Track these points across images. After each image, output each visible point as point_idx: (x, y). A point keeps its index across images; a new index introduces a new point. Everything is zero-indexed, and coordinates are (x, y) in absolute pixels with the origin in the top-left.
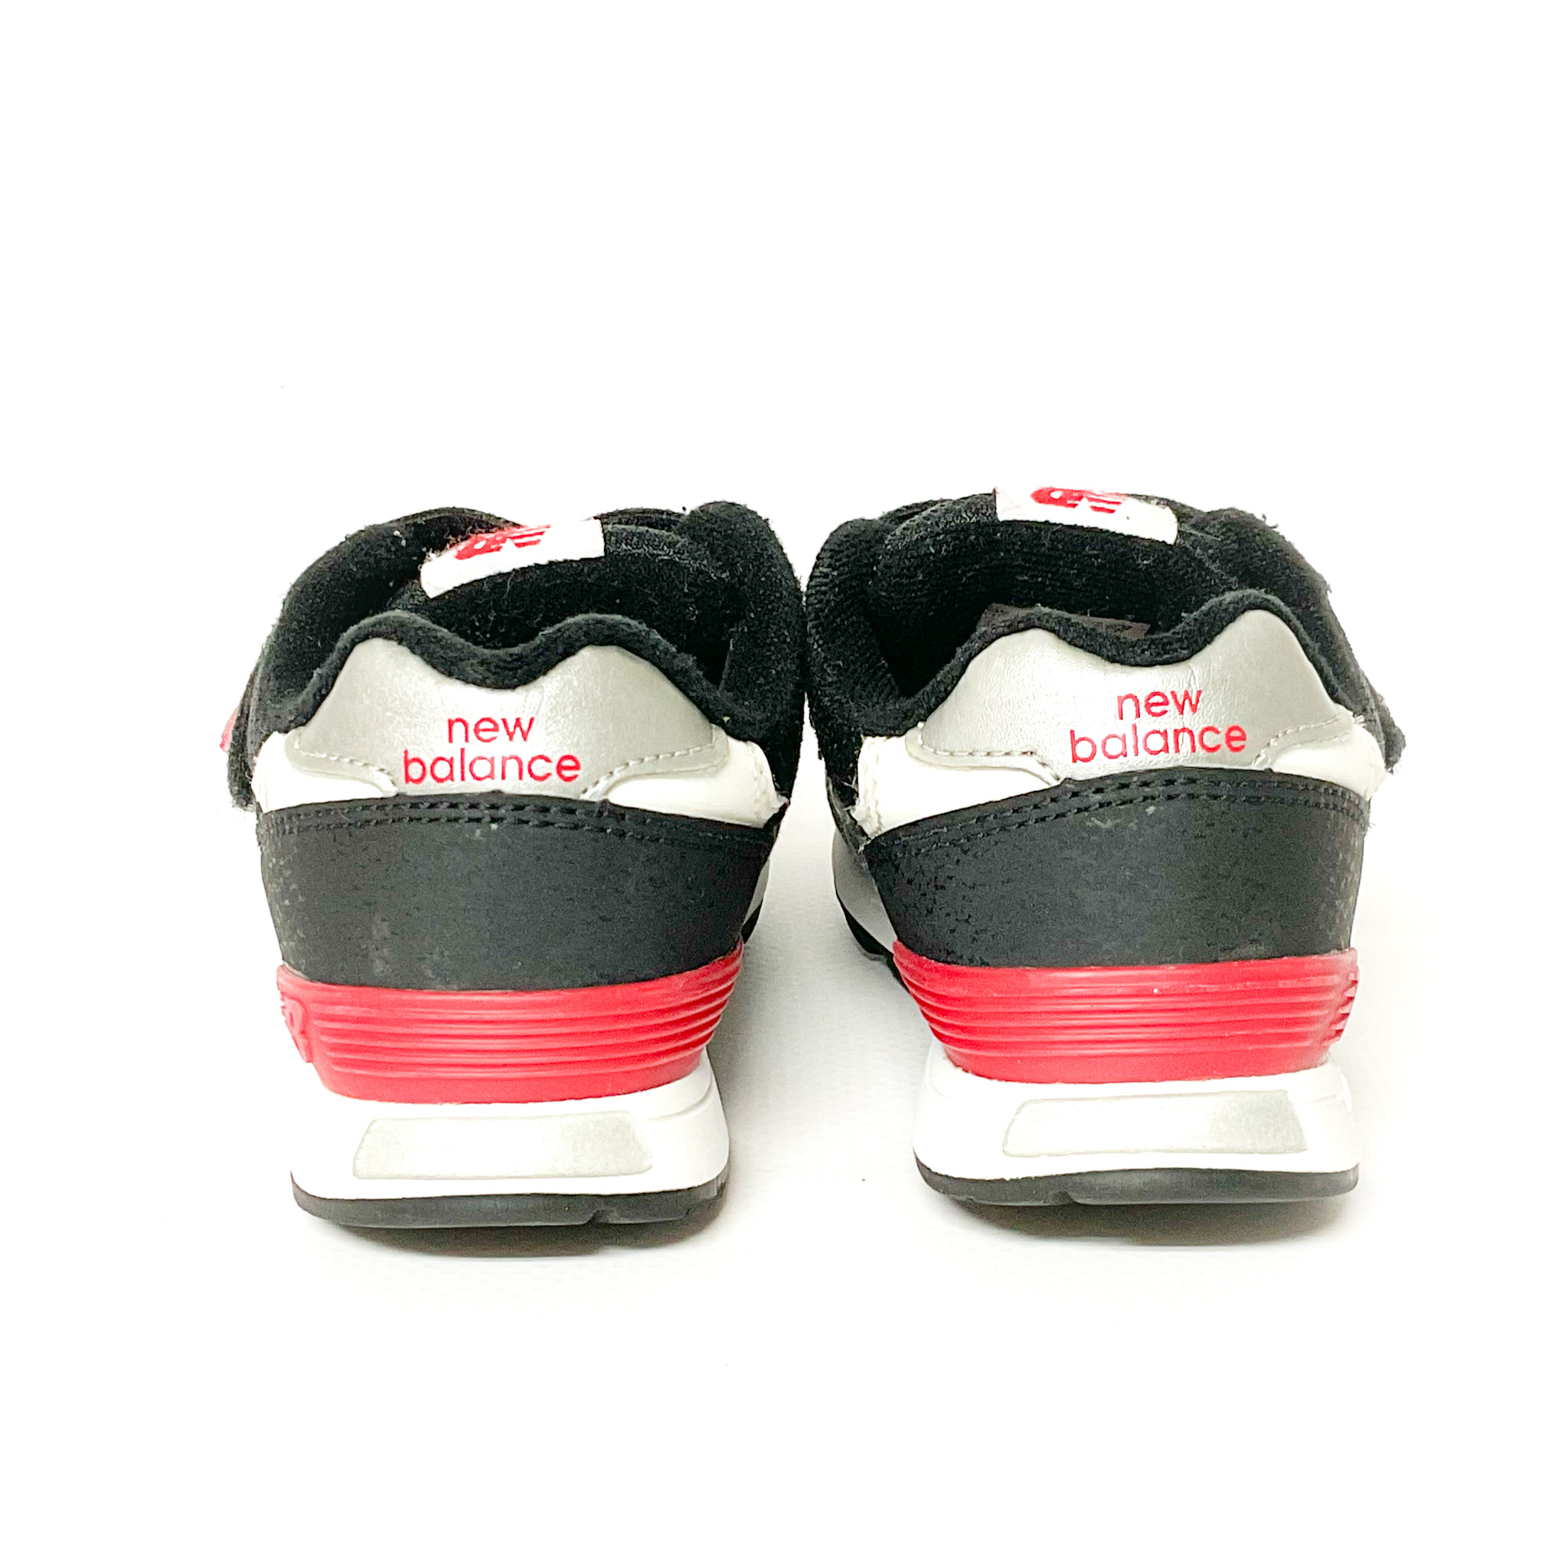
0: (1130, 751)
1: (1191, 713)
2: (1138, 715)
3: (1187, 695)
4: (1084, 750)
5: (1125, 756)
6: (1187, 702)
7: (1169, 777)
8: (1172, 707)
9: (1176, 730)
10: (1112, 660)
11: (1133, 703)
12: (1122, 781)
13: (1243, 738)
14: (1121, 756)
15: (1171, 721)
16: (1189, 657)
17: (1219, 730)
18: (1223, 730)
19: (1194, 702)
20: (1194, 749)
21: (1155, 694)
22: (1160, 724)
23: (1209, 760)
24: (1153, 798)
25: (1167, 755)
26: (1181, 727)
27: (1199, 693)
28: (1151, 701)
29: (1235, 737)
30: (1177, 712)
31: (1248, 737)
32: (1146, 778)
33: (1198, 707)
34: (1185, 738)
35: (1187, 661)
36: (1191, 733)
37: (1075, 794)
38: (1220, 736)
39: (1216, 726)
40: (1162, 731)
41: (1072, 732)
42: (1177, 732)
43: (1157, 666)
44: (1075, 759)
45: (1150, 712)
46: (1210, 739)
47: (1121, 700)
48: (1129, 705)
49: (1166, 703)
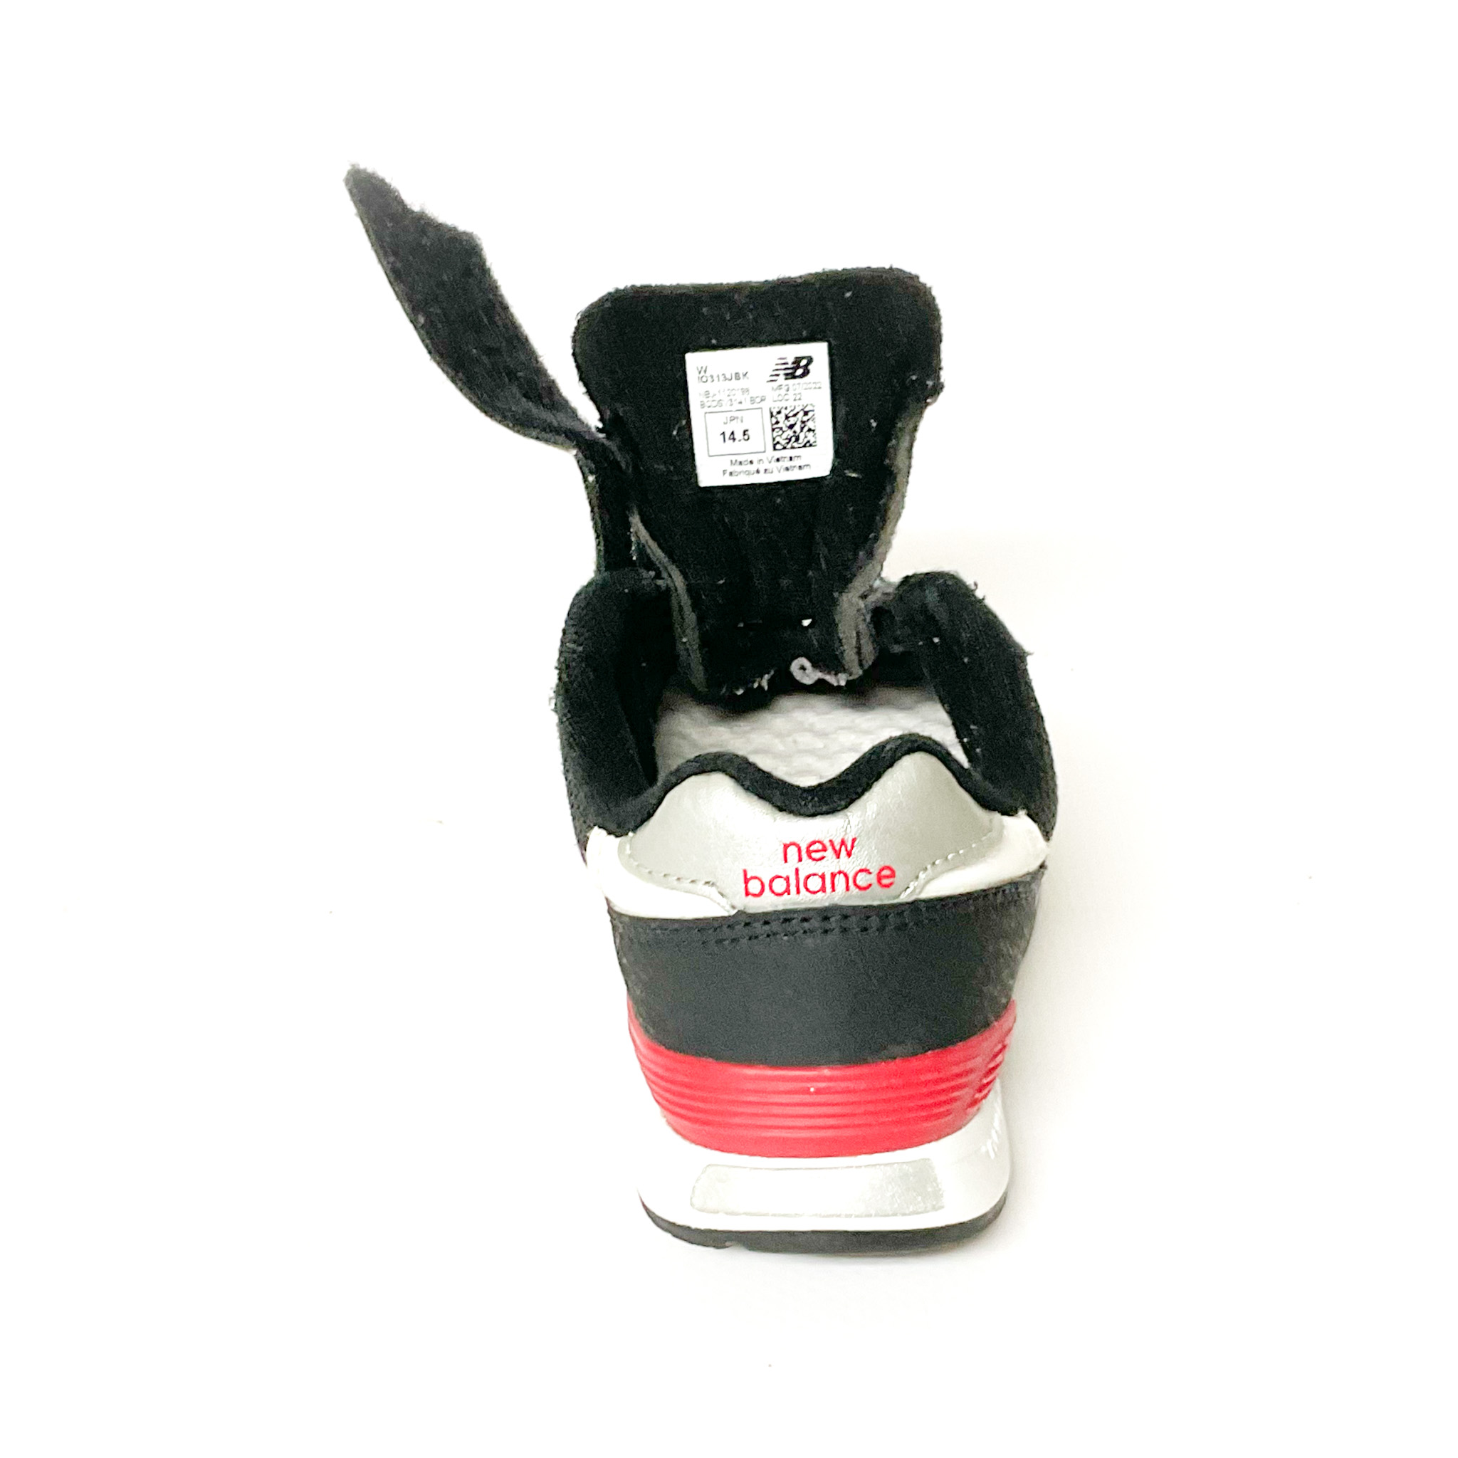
0: (793, 889)
1: (847, 857)
2: (800, 860)
3: (843, 843)
4: (754, 887)
5: (789, 894)
6: (843, 848)
7: (825, 914)
8: (830, 853)
9: (832, 874)
10: (781, 809)
11: (797, 849)
12: (786, 917)
13: (893, 875)
14: (786, 893)
15: (830, 864)
16: (846, 807)
17: (871, 871)
18: (875, 871)
19: (849, 848)
20: (848, 888)
21: (814, 843)
22: (819, 868)
23: (861, 897)
24: (811, 932)
25: (824, 894)
26: (836, 871)
27: (854, 840)
28: (812, 848)
29: (886, 876)
30: (834, 857)
31: (897, 874)
32: (806, 915)
33: (853, 852)
34: (840, 880)
35: (846, 810)
36: (846, 876)
37: (747, 924)
38: (872, 876)
39: (868, 868)
40: (820, 874)
41: (745, 872)
42: (833, 876)
43: (818, 817)
44: (747, 894)
45: (810, 857)
46: (862, 880)
47: (786, 847)
48: (792, 851)
49: (824, 849)
